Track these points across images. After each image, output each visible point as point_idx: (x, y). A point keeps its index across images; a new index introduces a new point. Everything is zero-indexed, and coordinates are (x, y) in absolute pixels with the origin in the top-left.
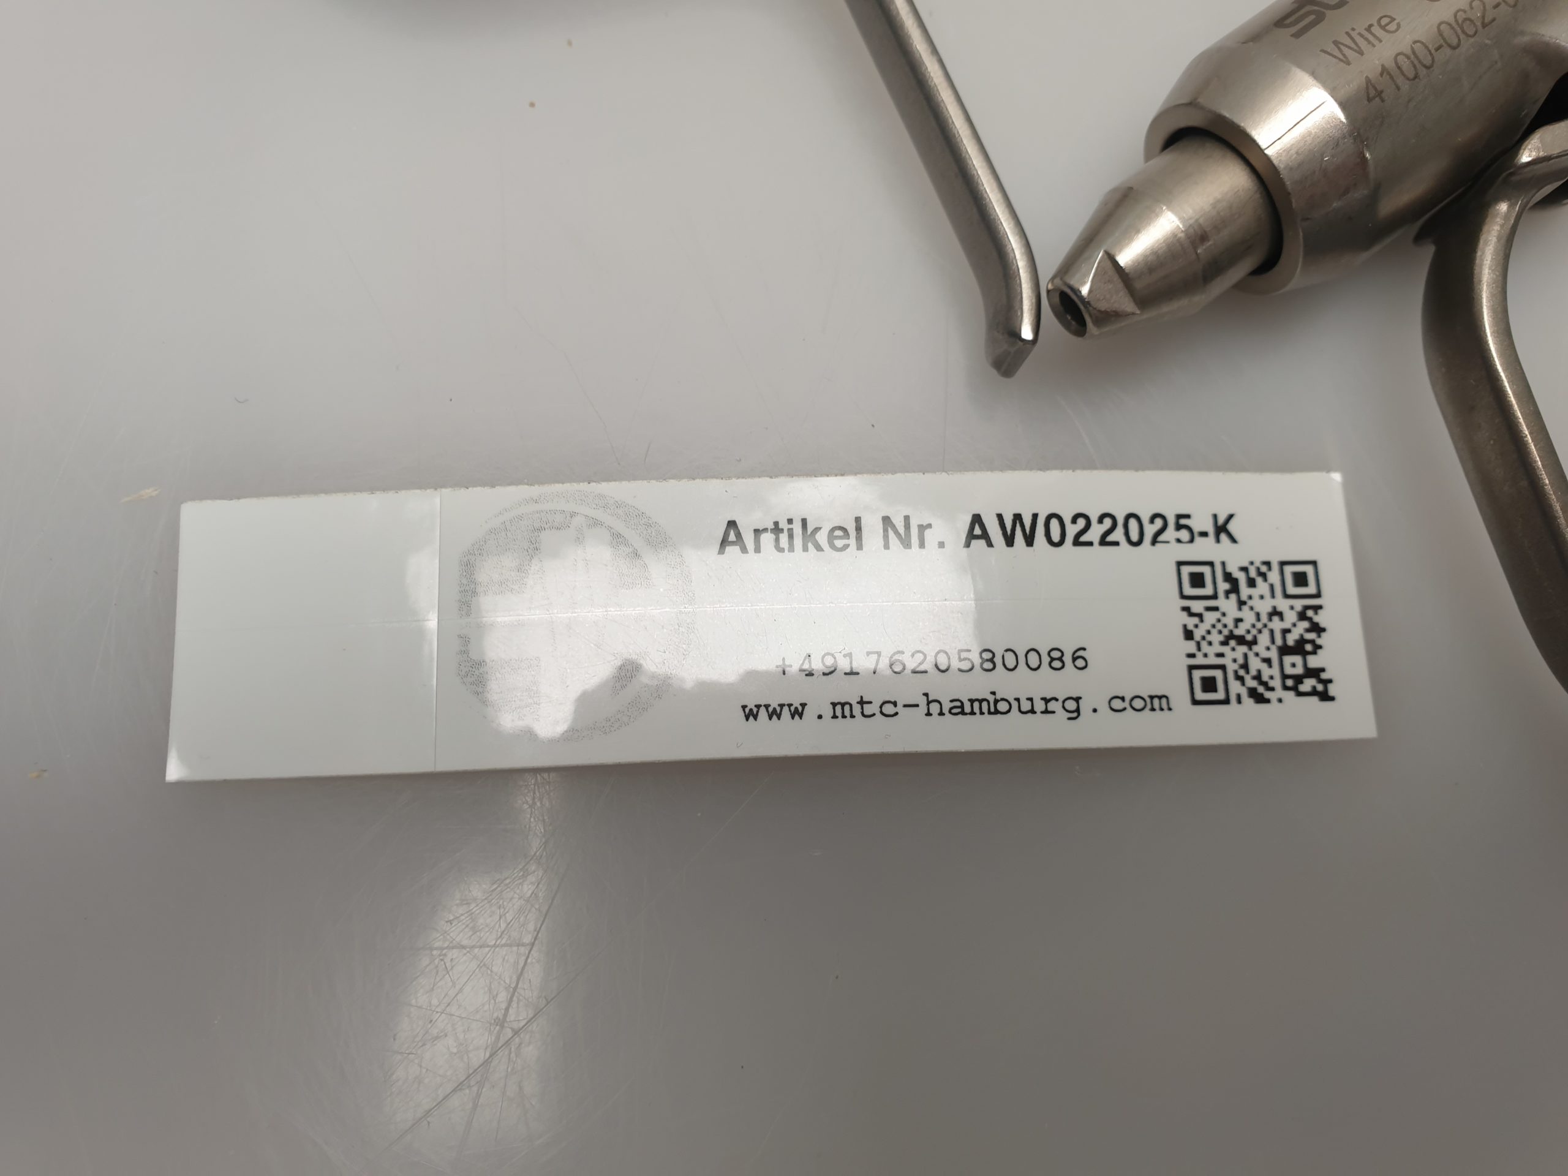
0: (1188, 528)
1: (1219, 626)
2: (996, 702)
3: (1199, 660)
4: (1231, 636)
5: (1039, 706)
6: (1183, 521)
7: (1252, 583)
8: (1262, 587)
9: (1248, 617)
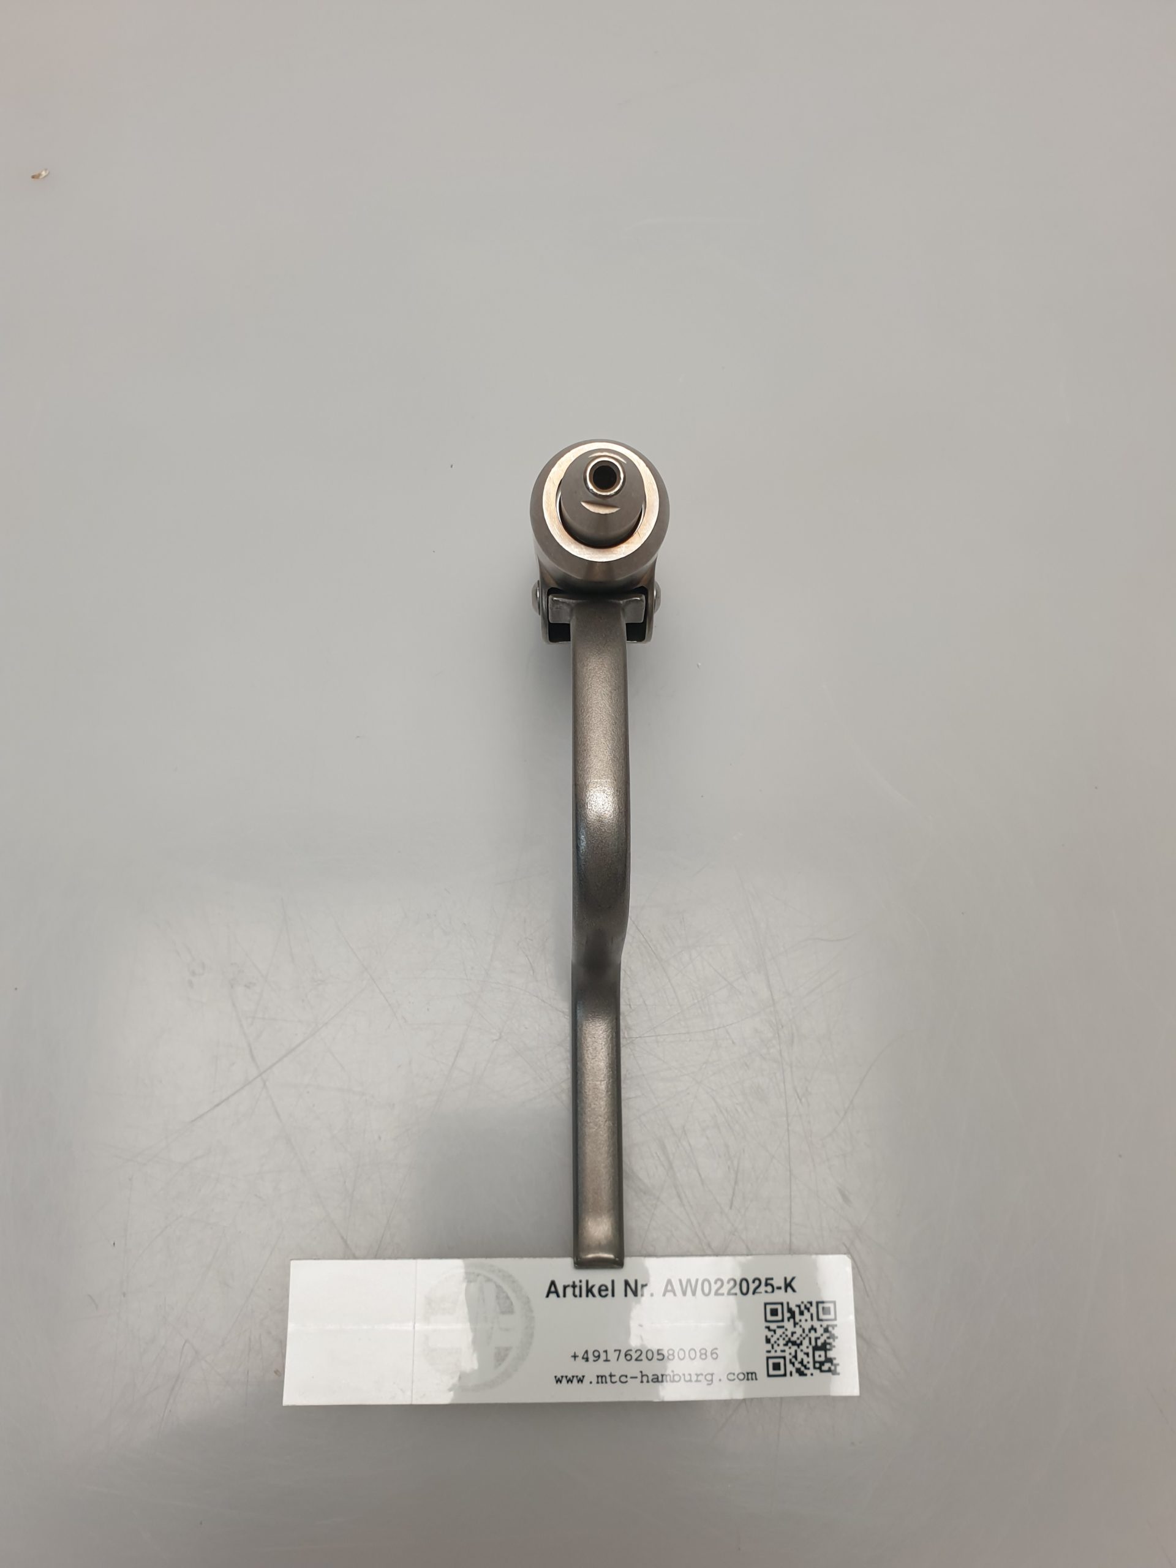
0: (772, 1285)
1: (784, 1336)
2: (674, 1376)
3: (773, 1354)
4: (789, 1341)
5: (694, 1378)
6: (769, 1282)
7: (802, 1313)
8: (807, 1315)
9: (799, 1330)
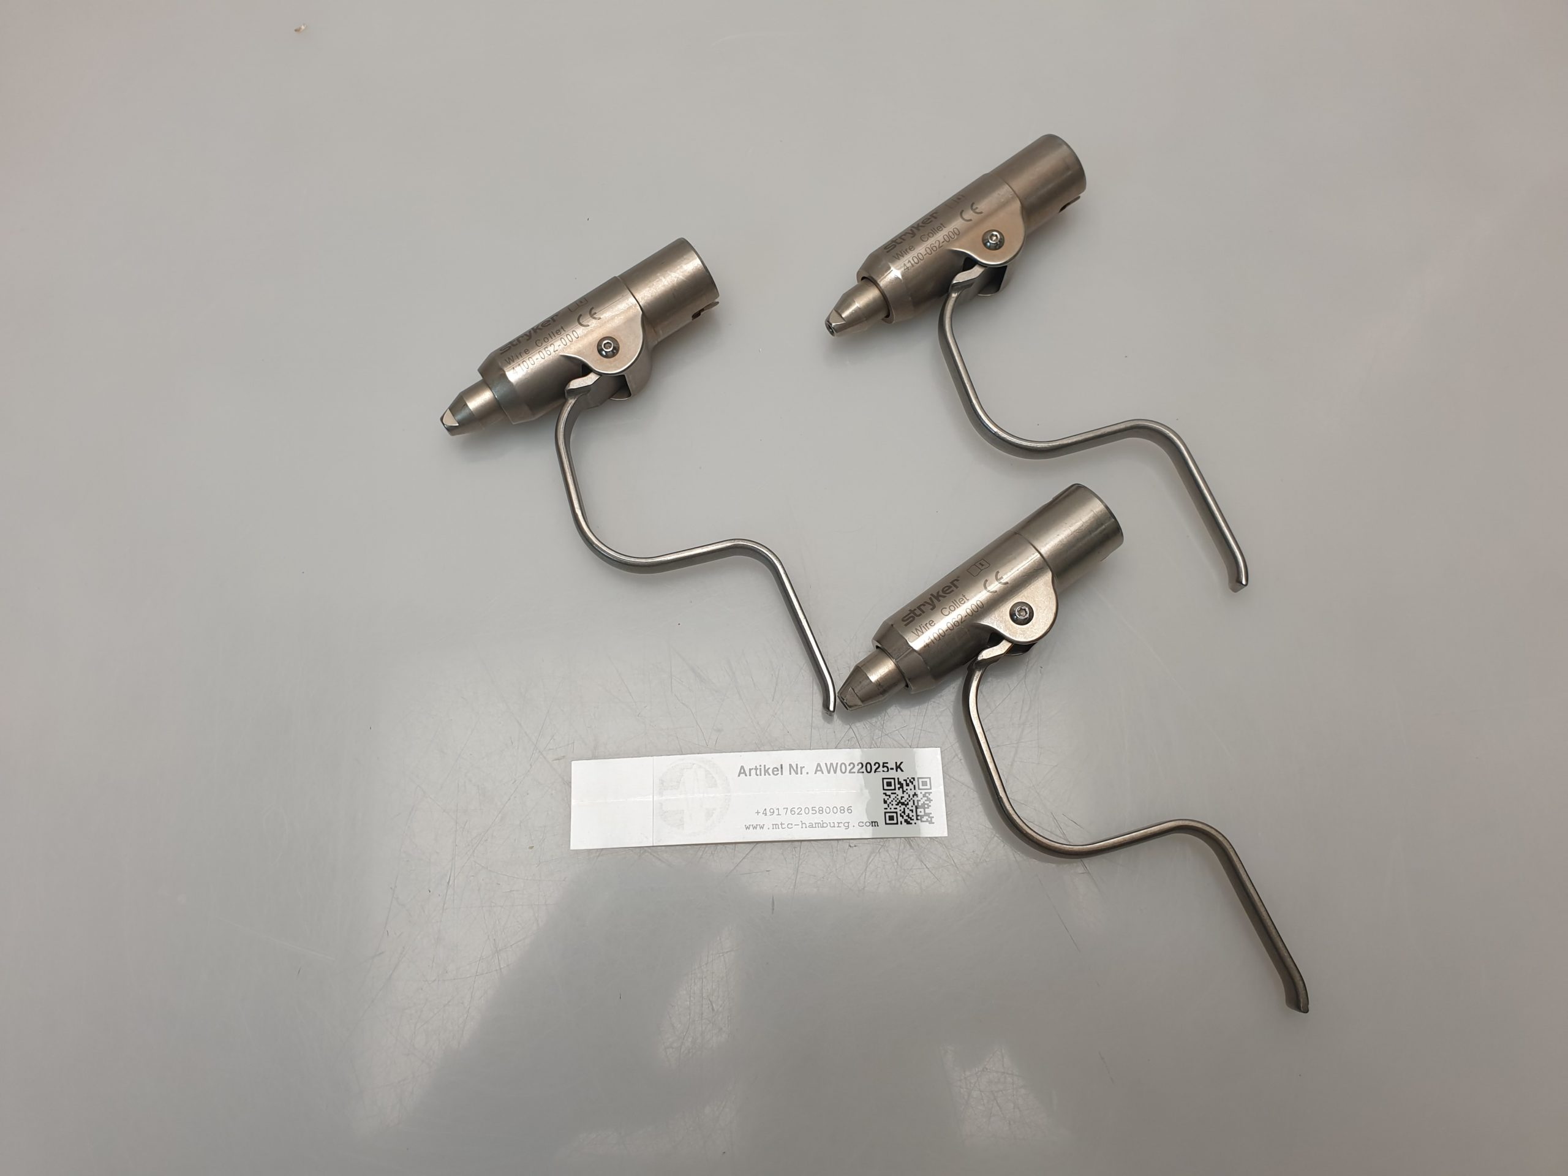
0: (887, 767)
1: (896, 799)
2: (823, 823)
3: (889, 810)
4: (900, 802)
5: (836, 825)
6: (885, 765)
7: (908, 785)
8: (911, 786)
9: (906, 796)
